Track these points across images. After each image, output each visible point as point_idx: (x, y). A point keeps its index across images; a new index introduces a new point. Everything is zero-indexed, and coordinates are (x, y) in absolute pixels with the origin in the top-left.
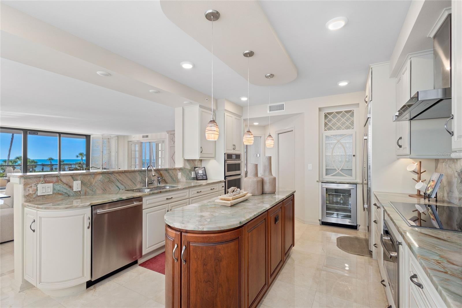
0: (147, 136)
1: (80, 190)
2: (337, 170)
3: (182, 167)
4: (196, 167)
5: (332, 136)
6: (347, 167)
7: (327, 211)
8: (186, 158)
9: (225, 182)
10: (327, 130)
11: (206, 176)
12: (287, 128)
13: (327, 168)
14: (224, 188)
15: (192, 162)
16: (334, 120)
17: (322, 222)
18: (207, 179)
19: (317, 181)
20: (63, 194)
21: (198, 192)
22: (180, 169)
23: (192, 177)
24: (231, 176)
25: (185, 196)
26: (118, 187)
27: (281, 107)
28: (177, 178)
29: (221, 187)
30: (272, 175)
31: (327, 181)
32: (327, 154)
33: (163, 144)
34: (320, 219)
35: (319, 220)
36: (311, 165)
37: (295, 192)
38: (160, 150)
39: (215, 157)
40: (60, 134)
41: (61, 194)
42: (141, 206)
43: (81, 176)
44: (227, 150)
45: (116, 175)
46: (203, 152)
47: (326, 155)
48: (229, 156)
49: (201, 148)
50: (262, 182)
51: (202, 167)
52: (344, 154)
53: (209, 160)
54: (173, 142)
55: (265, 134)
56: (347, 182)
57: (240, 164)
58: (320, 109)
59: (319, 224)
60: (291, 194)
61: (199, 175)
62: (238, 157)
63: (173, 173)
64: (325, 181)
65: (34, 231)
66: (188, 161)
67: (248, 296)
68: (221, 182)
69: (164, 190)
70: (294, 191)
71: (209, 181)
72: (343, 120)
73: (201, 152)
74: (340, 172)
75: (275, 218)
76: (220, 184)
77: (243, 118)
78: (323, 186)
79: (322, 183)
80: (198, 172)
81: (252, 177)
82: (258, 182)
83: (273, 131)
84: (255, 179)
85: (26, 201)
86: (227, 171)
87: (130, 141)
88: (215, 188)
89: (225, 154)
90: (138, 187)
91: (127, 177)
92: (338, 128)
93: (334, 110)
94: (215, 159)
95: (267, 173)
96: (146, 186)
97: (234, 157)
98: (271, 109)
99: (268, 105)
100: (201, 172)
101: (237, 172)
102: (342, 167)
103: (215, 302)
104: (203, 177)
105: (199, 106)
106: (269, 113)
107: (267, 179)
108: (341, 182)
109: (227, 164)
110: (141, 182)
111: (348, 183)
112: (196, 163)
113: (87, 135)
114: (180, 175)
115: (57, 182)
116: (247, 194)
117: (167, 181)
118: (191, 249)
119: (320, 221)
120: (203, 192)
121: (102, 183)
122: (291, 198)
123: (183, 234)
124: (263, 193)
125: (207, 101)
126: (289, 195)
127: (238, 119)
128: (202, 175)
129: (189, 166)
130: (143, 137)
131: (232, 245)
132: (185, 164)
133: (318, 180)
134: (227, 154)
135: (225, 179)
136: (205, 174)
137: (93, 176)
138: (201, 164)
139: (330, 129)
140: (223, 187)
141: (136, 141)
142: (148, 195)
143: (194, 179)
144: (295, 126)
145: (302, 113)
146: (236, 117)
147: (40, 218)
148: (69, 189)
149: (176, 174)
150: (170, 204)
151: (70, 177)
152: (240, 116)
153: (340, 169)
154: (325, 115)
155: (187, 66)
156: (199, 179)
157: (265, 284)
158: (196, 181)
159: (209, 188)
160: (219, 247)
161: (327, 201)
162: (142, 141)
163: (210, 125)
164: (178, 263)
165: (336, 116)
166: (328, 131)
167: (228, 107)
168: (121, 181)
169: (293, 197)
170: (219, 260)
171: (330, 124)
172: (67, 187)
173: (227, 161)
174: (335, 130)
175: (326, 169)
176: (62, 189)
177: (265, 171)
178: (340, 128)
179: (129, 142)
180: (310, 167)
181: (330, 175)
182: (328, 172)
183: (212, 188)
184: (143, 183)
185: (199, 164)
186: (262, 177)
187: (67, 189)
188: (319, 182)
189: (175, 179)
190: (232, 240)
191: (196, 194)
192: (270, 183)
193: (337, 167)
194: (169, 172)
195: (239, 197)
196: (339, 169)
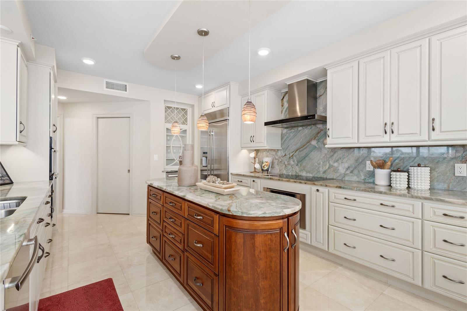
10: (166, 123)
16: (173, 115)
18: (11, 183)
31: (172, 171)
32: (167, 146)
36: (157, 155)
39: (27, 142)
49: (21, 123)
72: (180, 116)
73: (20, 132)
79: (166, 172)
89: (50, 138)
93: (172, 105)
94: (25, 146)
98: (109, 86)
99: (105, 80)
105: (17, 44)
106: (106, 90)
123: (290, 218)
135: (50, 179)
139: (169, 122)
154: (165, 108)
165: (174, 112)
171: (169, 118)
175: (167, 159)
180: (156, 157)
181: (170, 165)
182: (168, 162)
196: (177, 159)
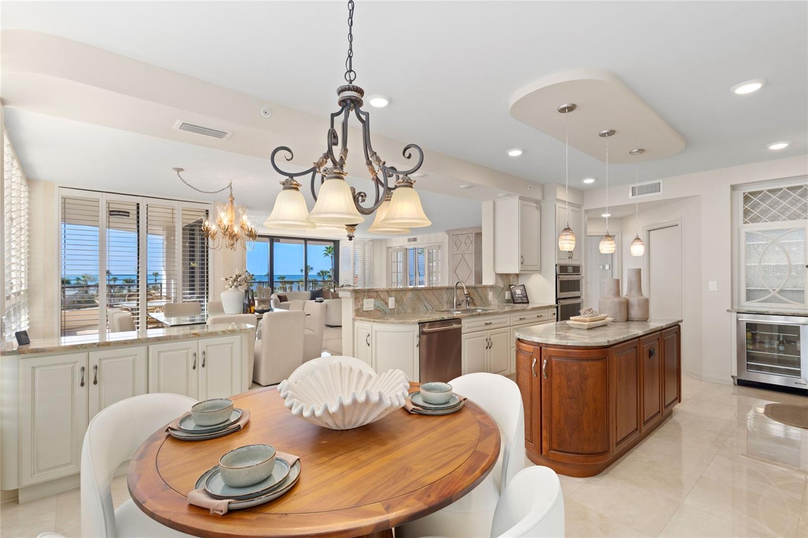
0: (415, 240)
1: (394, 307)
2: (771, 290)
3: (493, 284)
4: (511, 284)
5: (760, 233)
6: (794, 287)
7: (749, 363)
8: (498, 272)
9: (557, 307)
10: (748, 223)
11: (527, 297)
12: (666, 221)
13: (748, 288)
14: (555, 316)
15: (505, 277)
16: (764, 205)
17: (738, 380)
18: (528, 303)
19: (728, 311)
20: (381, 311)
21: (521, 319)
22: (491, 287)
23: (506, 298)
24: (565, 298)
25: (504, 323)
26: (426, 307)
27: (656, 188)
28: (487, 299)
29: (552, 314)
30: (642, 295)
31: (749, 311)
32: (748, 264)
33: (440, 251)
34: (733, 375)
35: (732, 377)
36: (715, 282)
37: (681, 321)
38: (435, 261)
39: (540, 270)
40: (306, 240)
41: (380, 311)
42: (460, 329)
43: (394, 292)
44: (560, 259)
45: (424, 292)
46: (524, 263)
47: (747, 268)
48: (563, 269)
49: (522, 257)
50: (627, 305)
51: (519, 285)
52: (787, 264)
53: (532, 274)
54: (457, 247)
55: (622, 232)
56: (793, 312)
57: (579, 280)
58: (734, 188)
59: (733, 383)
60: (675, 323)
61: (517, 296)
62: (576, 269)
63: (482, 292)
64: (744, 311)
65: (369, 345)
66: (501, 275)
67: (616, 429)
68: (551, 307)
69: (475, 313)
70: (680, 319)
71: (531, 306)
72: (784, 203)
73: (522, 263)
74: (777, 295)
75: (650, 351)
76: (550, 310)
77: (584, 208)
78: (739, 319)
79: (737, 313)
80: (515, 292)
81: (612, 296)
82: (621, 303)
83: (638, 226)
84: (616, 300)
85: (356, 316)
86: (561, 292)
87: (390, 248)
88: (543, 315)
89: (556, 265)
90: (445, 308)
91: (435, 295)
92: (774, 219)
93: (765, 188)
94: (540, 273)
95: (634, 292)
96: (455, 308)
97: (570, 270)
98: (636, 191)
99: (631, 186)
100: (518, 292)
101: (576, 294)
102: (781, 287)
103: (581, 421)
104: (523, 300)
105: (518, 198)
106: (631, 199)
107: (634, 300)
108: (779, 313)
109: (561, 281)
110: (447, 303)
111: (794, 314)
112: (511, 278)
113: (336, 240)
114: (490, 295)
115: (377, 297)
116: (607, 316)
117: (476, 303)
118: (553, 364)
119: (734, 379)
120: (528, 319)
121: (411, 302)
122: (675, 330)
123: (543, 348)
124: (628, 320)
125: (529, 189)
126: (671, 324)
127: (574, 211)
128: (521, 296)
129: (502, 284)
130: (409, 240)
131: (599, 364)
132: (496, 280)
133: (730, 309)
134: (560, 266)
135: (557, 303)
136: (525, 295)
137: (404, 292)
138: (518, 281)
139: (754, 220)
140: (554, 314)
141: (398, 248)
142: (466, 317)
143: (508, 301)
144: (681, 218)
145: (698, 195)
146: (573, 208)
147: (376, 331)
148: (385, 306)
149: (486, 294)
150: (489, 331)
151: (386, 293)
152: (579, 206)
153: (778, 289)
154: (744, 197)
155: (515, 153)
156: (517, 301)
157: (636, 429)
158: (512, 304)
159: (534, 315)
160: (585, 364)
161: (748, 345)
162: (406, 247)
163: (565, 233)
164: (537, 378)
165: (769, 197)
166: (751, 224)
167: (563, 195)
168: (428, 299)
169: (678, 329)
170: (584, 378)
171: (756, 212)
172: (384, 304)
173: (560, 276)
174: (767, 221)
175: (747, 290)
176: (380, 306)
177: (630, 289)
178: (779, 218)
179: (388, 248)
180: (713, 285)
181: (755, 301)
182: (750, 295)
183: (539, 315)
184: (450, 304)
185: (515, 280)
186: (627, 297)
187: (384, 306)
188: (731, 312)
189: (484, 300)
190: (598, 360)
191: (518, 321)
192: (639, 305)
193: (771, 287)
194: (477, 291)
195: (598, 319)
196: (774, 290)
